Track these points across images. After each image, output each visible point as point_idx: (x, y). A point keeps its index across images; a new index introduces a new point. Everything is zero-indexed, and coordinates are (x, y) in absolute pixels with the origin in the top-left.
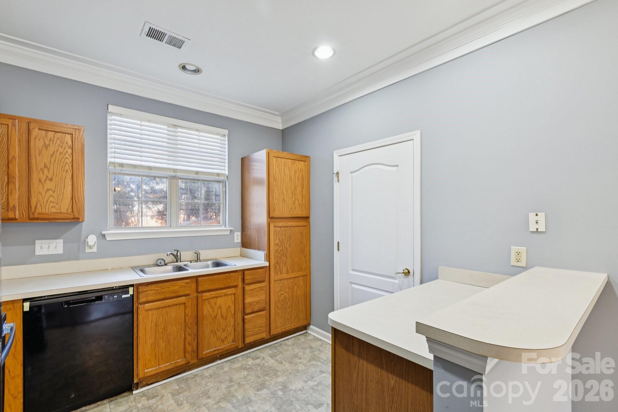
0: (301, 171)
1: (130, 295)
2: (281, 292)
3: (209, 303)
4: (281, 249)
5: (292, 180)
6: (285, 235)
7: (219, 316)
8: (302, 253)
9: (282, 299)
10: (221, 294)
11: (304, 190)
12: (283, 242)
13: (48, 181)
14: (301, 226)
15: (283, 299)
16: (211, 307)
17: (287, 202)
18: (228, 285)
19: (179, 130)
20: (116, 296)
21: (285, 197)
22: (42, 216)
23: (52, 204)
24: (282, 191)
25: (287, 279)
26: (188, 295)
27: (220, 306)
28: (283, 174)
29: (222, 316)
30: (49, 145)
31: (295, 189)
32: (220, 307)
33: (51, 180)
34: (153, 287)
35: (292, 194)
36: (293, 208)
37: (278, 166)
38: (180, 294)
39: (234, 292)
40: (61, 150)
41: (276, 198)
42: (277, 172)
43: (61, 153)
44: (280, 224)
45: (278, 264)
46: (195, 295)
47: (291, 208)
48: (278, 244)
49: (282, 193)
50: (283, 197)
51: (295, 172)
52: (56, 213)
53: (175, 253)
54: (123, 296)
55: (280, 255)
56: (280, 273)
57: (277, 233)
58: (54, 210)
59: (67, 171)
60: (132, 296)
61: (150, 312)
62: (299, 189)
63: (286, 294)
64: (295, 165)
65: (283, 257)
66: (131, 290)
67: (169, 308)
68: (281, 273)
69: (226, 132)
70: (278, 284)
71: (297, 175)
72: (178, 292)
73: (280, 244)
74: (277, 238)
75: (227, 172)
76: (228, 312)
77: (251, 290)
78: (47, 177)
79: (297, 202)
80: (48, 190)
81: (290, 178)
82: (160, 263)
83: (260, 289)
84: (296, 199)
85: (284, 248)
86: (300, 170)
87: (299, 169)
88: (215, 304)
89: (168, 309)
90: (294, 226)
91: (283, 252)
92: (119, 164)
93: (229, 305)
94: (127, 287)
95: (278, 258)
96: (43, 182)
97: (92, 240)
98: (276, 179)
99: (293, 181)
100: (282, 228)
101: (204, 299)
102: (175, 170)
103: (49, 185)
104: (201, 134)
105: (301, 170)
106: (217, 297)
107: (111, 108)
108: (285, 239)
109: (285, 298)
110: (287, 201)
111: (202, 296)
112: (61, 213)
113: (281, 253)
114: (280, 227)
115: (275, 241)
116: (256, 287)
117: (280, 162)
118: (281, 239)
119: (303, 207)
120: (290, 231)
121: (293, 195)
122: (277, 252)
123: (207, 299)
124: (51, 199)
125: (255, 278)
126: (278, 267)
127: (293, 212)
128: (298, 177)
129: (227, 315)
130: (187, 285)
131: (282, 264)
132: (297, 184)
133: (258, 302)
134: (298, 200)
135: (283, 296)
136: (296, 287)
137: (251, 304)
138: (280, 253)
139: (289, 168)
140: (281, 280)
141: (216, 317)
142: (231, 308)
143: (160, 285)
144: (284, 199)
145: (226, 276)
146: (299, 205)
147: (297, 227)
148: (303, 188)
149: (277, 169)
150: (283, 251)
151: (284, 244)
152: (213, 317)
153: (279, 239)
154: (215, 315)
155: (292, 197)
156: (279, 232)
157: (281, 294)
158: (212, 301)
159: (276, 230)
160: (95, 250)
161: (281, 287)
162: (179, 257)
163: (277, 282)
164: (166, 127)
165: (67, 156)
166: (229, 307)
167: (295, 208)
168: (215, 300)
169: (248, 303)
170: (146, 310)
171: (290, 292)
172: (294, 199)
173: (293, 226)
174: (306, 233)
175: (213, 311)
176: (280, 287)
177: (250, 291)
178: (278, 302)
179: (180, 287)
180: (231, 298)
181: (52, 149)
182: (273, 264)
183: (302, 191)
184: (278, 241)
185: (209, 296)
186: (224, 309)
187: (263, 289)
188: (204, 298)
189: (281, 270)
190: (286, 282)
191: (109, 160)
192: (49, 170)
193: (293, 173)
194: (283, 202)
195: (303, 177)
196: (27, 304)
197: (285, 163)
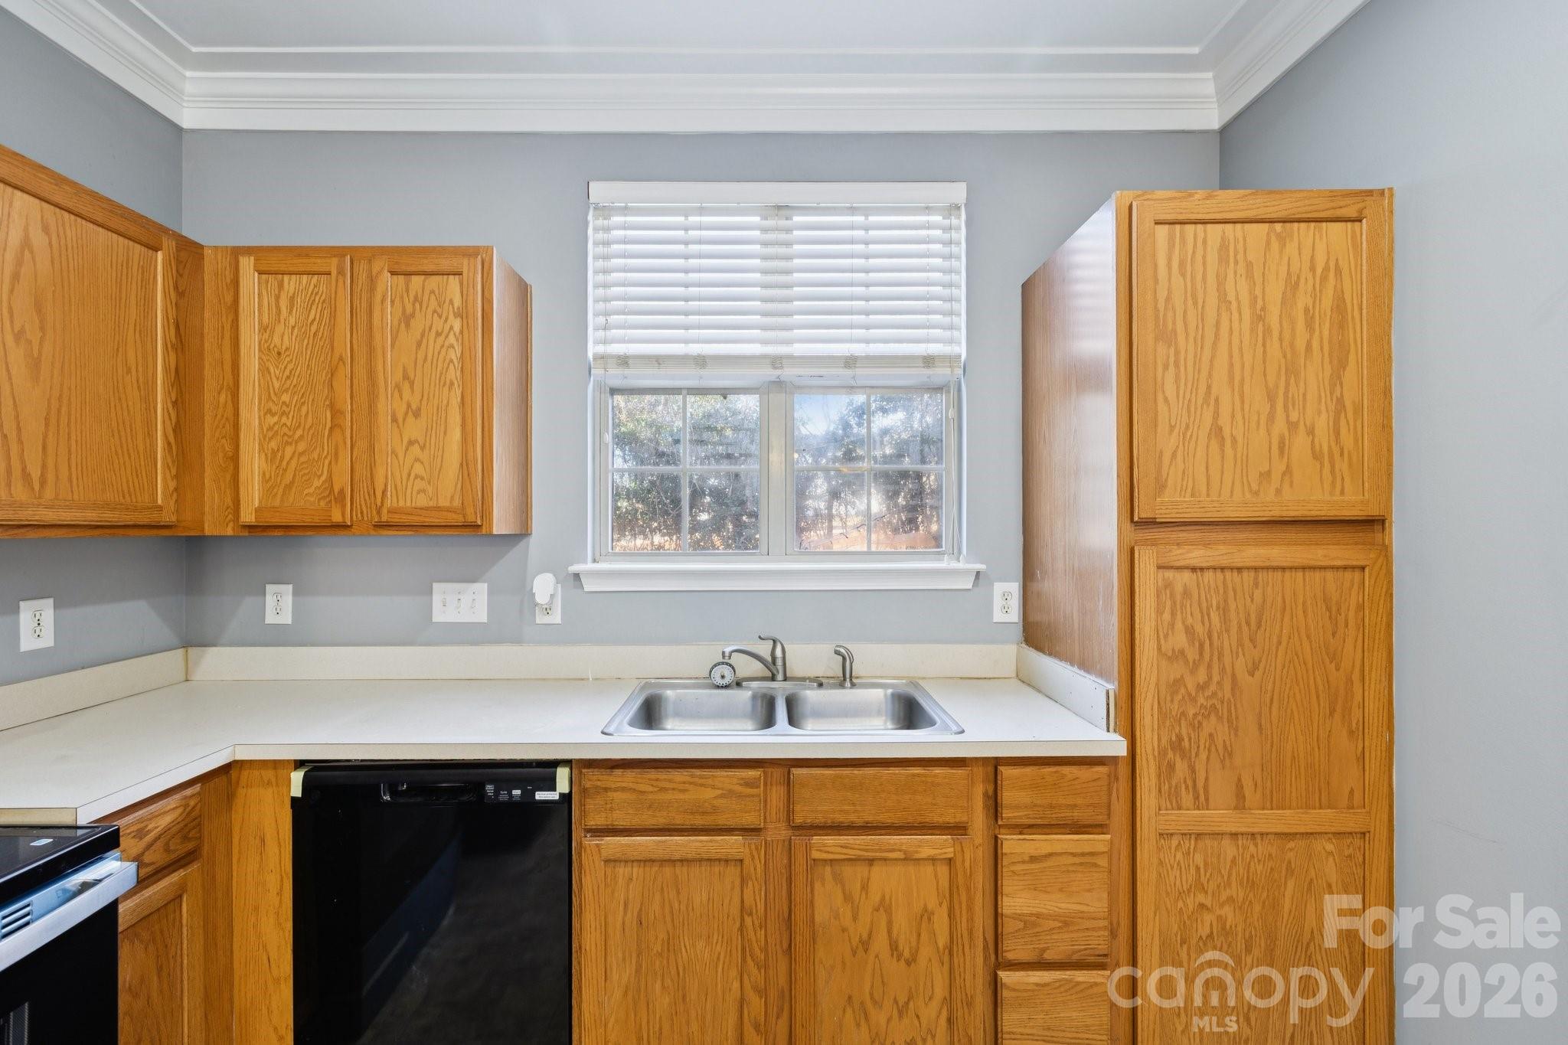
0: (1332, 274)
1: (557, 793)
2: (1201, 898)
3: (838, 879)
4: (1202, 676)
5: (1267, 331)
6: (1224, 610)
7: (880, 944)
8: (1332, 712)
9: (1207, 931)
10: (893, 851)
11: (1350, 375)
12: (1211, 644)
13: (411, 419)
14: (1333, 568)
15: (1211, 935)
16: (848, 898)
17: (1234, 440)
18: (919, 819)
19: (798, 219)
20: (517, 792)
21: (1224, 421)
22: (396, 519)
23: (419, 484)
24: (1209, 387)
25: (1234, 835)
26: (755, 831)
27: (883, 898)
28: (1212, 301)
29: (894, 947)
30: (413, 315)
31: (1291, 371)
32: (884, 906)
33: (417, 414)
34: (629, 776)
35: (1271, 398)
36: (1276, 476)
37: (1182, 264)
38: (722, 820)
39: (949, 852)
40: (438, 324)
41: (1172, 428)
42: (1178, 301)
43: (438, 334)
44: (1196, 555)
45: (1184, 754)
46: (784, 833)
47: (1266, 476)
48: (1182, 652)
49: (1206, 401)
50: (1216, 415)
51: (1292, 285)
52: (427, 509)
53: (764, 650)
54: (540, 796)
55: (1191, 712)
56: (1197, 798)
57: (1178, 598)
58: (422, 501)
59: (452, 384)
60: (566, 798)
61: (622, 871)
63: (1227, 911)
64: (1291, 248)
65: (1213, 718)
66: (562, 775)
67: (685, 869)
68: (1202, 798)
69: (958, 192)
70: (1179, 856)
71: (1303, 300)
72: (715, 810)
73: (1192, 654)
74: (1179, 625)
75: (962, 350)
76: (919, 935)
77: (1033, 859)
78: (409, 406)
79: (1301, 442)
80: (411, 443)
81: (1259, 317)
82: (723, 677)
83: (1077, 860)
84: (1292, 426)
85: (1216, 678)
86: (1319, 271)
87: (1313, 269)
88: (865, 887)
89: (681, 871)
90: (1283, 569)
91: (1214, 694)
92: (619, 357)
93: (925, 905)
94: (555, 764)
95: (1183, 723)
96: (400, 420)
97: (544, 586)
98: (1174, 331)
99: (1276, 334)
100: (1209, 576)
101: (814, 860)
102: (776, 361)
103: (414, 429)
104: (873, 219)
105: (1326, 269)
106: (871, 861)
107: (599, 191)
108: (1228, 631)
109: (1224, 928)
110: (1240, 439)
111: (808, 848)
112: (438, 509)
113: (1201, 700)
114: (1194, 569)
115: (1166, 636)
116: (1058, 848)
117: (1195, 246)
118: (1200, 629)
119: (1342, 466)
120: (1258, 594)
121: (1273, 407)
122: (1176, 692)
123: (831, 860)
124: (418, 469)
125: (1051, 807)
126: (1181, 767)
127: (1278, 492)
128: (1306, 310)
129: (914, 944)
130: (749, 791)
131: (1203, 756)
132: (1301, 344)
133: (1066, 922)
134: (1311, 432)
135: (1208, 918)
136: (1291, 884)
137: (1031, 922)
138: (1194, 700)
139: (1249, 265)
140: (1199, 834)
141: (865, 945)
142: (935, 918)
143: (653, 774)
144: (1217, 431)
145: (914, 775)
146: (1317, 456)
147: (1300, 574)
148: (1340, 366)
149: (1177, 281)
150: (1213, 687)
151: (1221, 655)
152: (855, 941)
153: (1189, 631)
154: (865, 936)
155: (1271, 418)
156: (1186, 593)
157: (1202, 906)
158: (853, 875)
159: (1168, 585)
160: (556, 618)
161: (1198, 869)
162: (779, 662)
163: (1174, 842)
164: (756, 219)
165: (452, 339)
166: (927, 915)
167: (1288, 471)
168: (861, 870)
169: (1017, 917)
170: (607, 861)
171: (1257, 908)
172: (1280, 426)
173: (1275, 569)
174: (1361, 607)
175: (855, 918)
176: (1193, 871)
177: (1023, 862)
178: (1183, 942)
179: (722, 796)
180: (936, 876)
181: (418, 324)
182: (1149, 751)
183: (1337, 378)
184: (1180, 640)
185: (839, 850)
186: (902, 922)
187: (1095, 865)
188: (816, 855)
189: (1200, 784)
190: (1229, 849)
191: (592, 350)
192: (412, 384)
193: (1275, 291)
194: (1214, 445)
195: (1340, 306)
196: (297, 777)
197: (1224, 247)
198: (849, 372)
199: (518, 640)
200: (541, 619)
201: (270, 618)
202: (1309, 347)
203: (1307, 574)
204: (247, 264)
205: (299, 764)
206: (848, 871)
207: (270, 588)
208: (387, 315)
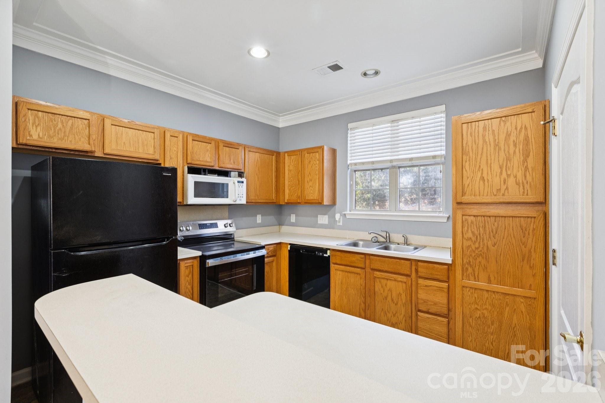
0: (523, 130)
1: (327, 255)
2: (476, 306)
3: (380, 282)
4: (477, 245)
5: (500, 149)
6: (484, 227)
7: (389, 298)
8: (523, 260)
9: (478, 315)
10: (392, 278)
11: (530, 159)
12: (480, 237)
13: (310, 182)
14: (523, 217)
15: (480, 317)
16: (382, 287)
17: (488, 180)
18: (398, 271)
19: (401, 123)
20: (321, 254)
21: (485, 175)
22: (309, 201)
23: (312, 195)
24: (480, 166)
25: (487, 291)
26: (363, 268)
27: (390, 288)
28: (481, 142)
29: (392, 300)
30: (311, 161)
31: (508, 159)
32: (390, 290)
33: (311, 181)
35: (501, 168)
36: (502, 191)
37: (471, 133)
38: (356, 265)
39: (405, 280)
40: (315, 162)
41: (468, 178)
42: (470, 144)
43: (315, 164)
45: (471, 266)
46: (370, 270)
47: (499, 190)
48: (471, 238)
49: (479, 170)
50: (482, 174)
51: (508, 135)
52: (313, 199)
54: (325, 255)
55: (473, 255)
56: (475, 278)
57: (470, 223)
58: (312, 198)
59: (317, 174)
60: (329, 256)
61: (338, 272)
62: (517, 160)
63: (485, 311)
64: (508, 124)
65: (480, 257)
66: (328, 252)
67: (350, 274)
68: (477, 278)
69: (443, 107)
70: (469, 293)
71: (513, 138)
72: (355, 262)
73: (474, 239)
74: (470, 231)
75: (444, 152)
76: (398, 299)
77: (426, 286)
78: (310, 179)
79: (511, 181)
80: (310, 186)
81: (497, 145)
82: (375, 240)
83: (438, 288)
84: (509, 176)
85: (481, 246)
86: (518, 129)
87: (516, 129)
88: (386, 285)
89: (349, 274)
90: (505, 217)
91: (481, 251)
92: (354, 163)
93: (400, 292)
94: (327, 249)
95: (471, 258)
96: (308, 182)
97: (338, 216)
98: (469, 152)
99: (503, 149)
100: (479, 218)
101: (375, 277)
105: (521, 128)
106: (387, 279)
107: (350, 125)
108: (485, 233)
109: (484, 316)
110: (490, 180)
111: (373, 274)
112: (314, 199)
113: (477, 252)
114: (474, 216)
115: (466, 234)
116: (433, 284)
117: (475, 128)
118: (476, 232)
119: (527, 187)
120: (496, 224)
121: (501, 171)
122: (469, 249)
123: (379, 278)
124: (311, 192)
125: (431, 274)
126: (470, 270)
127: (503, 195)
128: (514, 141)
129: (397, 300)
130: (361, 259)
131: (477, 267)
132: (512, 151)
133: (435, 304)
134: (516, 177)
135: (479, 312)
136: (507, 309)
137: (425, 302)
138: (474, 252)
139: (493, 131)
140: (476, 288)
141: (386, 298)
142: (402, 296)
143: (344, 254)
144: (483, 179)
145: (397, 261)
146: (518, 184)
147: (511, 219)
148: (526, 156)
149: (469, 137)
150: (480, 249)
151: (483, 240)
152: (384, 297)
153: (473, 233)
154: (386, 296)
155: (501, 173)
156: (472, 222)
157: (477, 308)
158: (384, 282)
159: (466, 220)
160: (341, 224)
161: (475, 298)
162: (388, 237)
163: (468, 289)
164: (389, 125)
165: (317, 165)
166: (400, 294)
167: (507, 188)
169: (422, 299)
170: (336, 270)
171: (495, 313)
172: (504, 175)
173: (502, 217)
174: (534, 229)
175: (384, 292)
176: (474, 298)
177: (424, 286)
178: (470, 317)
179: (356, 260)
180: (402, 286)
181: (311, 163)
182: (459, 263)
183: (525, 160)
184: (470, 235)
185: (380, 275)
186: (394, 295)
187: (443, 291)
188: (375, 275)
189: (476, 275)
190: (486, 295)
191: (349, 162)
192: (310, 175)
193: (502, 137)
194: (481, 182)
195: (526, 139)
196: (289, 246)
197: (485, 128)
198: (410, 162)
199: (333, 228)
200: (338, 224)
201: (292, 221)
202: (515, 152)
203: (514, 218)
204: (286, 154)
205: (290, 244)
206: (382, 281)
207: (292, 215)
208: (306, 162)
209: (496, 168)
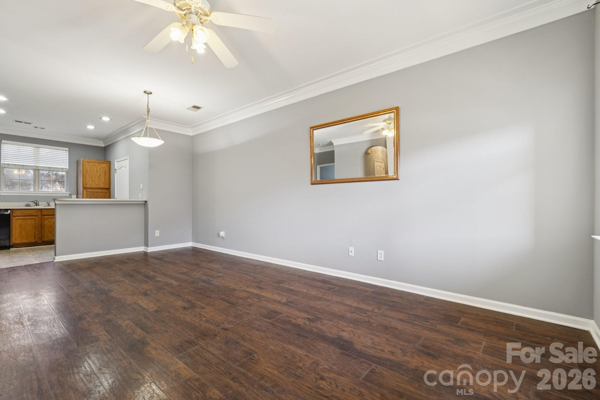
1: (8, 213)
5: (98, 172)
6: (93, 195)
11: (106, 176)
20: (3, 213)
24: (92, 177)
26: (37, 216)
28: (92, 169)
31: (100, 175)
34: (18, 211)
35: (98, 178)
37: (89, 166)
38: (32, 215)
44: (90, 191)
46: (41, 216)
47: (98, 184)
50: (92, 179)
53: (36, 202)
54: (6, 213)
60: (10, 213)
61: (18, 220)
62: (103, 176)
64: (100, 165)
66: (9, 211)
67: (27, 220)
69: (67, 149)
71: (101, 170)
75: (68, 167)
79: (101, 181)
81: (97, 171)
84: (100, 180)
88: (51, 221)
92: (7, 164)
94: (8, 209)
98: (88, 171)
100: (92, 193)
102: (36, 167)
105: (104, 167)
107: (3, 141)
110: (95, 181)
111: (44, 217)
117: (90, 164)
119: (106, 184)
120: (97, 194)
127: (99, 186)
130: (36, 212)
132: (101, 173)
134: (102, 181)
139: (96, 166)
141: (51, 226)
143: (23, 211)
146: (103, 183)
148: (105, 175)
149: (88, 167)
156: (89, 194)
159: (87, 193)
162: (38, 204)
164: (33, 148)
167: (100, 184)
168: (51, 219)
170: (16, 219)
172: (99, 180)
173: (98, 192)
175: (50, 224)
183: (105, 176)
185: (48, 217)
193: (99, 169)
194: (92, 181)
195: (105, 170)
197: (93, 165)
202: (102, 174)
206: (49, 220)
209: (97, 177)
